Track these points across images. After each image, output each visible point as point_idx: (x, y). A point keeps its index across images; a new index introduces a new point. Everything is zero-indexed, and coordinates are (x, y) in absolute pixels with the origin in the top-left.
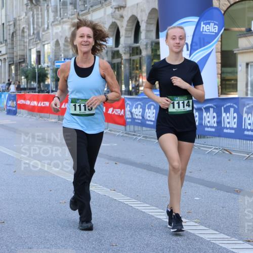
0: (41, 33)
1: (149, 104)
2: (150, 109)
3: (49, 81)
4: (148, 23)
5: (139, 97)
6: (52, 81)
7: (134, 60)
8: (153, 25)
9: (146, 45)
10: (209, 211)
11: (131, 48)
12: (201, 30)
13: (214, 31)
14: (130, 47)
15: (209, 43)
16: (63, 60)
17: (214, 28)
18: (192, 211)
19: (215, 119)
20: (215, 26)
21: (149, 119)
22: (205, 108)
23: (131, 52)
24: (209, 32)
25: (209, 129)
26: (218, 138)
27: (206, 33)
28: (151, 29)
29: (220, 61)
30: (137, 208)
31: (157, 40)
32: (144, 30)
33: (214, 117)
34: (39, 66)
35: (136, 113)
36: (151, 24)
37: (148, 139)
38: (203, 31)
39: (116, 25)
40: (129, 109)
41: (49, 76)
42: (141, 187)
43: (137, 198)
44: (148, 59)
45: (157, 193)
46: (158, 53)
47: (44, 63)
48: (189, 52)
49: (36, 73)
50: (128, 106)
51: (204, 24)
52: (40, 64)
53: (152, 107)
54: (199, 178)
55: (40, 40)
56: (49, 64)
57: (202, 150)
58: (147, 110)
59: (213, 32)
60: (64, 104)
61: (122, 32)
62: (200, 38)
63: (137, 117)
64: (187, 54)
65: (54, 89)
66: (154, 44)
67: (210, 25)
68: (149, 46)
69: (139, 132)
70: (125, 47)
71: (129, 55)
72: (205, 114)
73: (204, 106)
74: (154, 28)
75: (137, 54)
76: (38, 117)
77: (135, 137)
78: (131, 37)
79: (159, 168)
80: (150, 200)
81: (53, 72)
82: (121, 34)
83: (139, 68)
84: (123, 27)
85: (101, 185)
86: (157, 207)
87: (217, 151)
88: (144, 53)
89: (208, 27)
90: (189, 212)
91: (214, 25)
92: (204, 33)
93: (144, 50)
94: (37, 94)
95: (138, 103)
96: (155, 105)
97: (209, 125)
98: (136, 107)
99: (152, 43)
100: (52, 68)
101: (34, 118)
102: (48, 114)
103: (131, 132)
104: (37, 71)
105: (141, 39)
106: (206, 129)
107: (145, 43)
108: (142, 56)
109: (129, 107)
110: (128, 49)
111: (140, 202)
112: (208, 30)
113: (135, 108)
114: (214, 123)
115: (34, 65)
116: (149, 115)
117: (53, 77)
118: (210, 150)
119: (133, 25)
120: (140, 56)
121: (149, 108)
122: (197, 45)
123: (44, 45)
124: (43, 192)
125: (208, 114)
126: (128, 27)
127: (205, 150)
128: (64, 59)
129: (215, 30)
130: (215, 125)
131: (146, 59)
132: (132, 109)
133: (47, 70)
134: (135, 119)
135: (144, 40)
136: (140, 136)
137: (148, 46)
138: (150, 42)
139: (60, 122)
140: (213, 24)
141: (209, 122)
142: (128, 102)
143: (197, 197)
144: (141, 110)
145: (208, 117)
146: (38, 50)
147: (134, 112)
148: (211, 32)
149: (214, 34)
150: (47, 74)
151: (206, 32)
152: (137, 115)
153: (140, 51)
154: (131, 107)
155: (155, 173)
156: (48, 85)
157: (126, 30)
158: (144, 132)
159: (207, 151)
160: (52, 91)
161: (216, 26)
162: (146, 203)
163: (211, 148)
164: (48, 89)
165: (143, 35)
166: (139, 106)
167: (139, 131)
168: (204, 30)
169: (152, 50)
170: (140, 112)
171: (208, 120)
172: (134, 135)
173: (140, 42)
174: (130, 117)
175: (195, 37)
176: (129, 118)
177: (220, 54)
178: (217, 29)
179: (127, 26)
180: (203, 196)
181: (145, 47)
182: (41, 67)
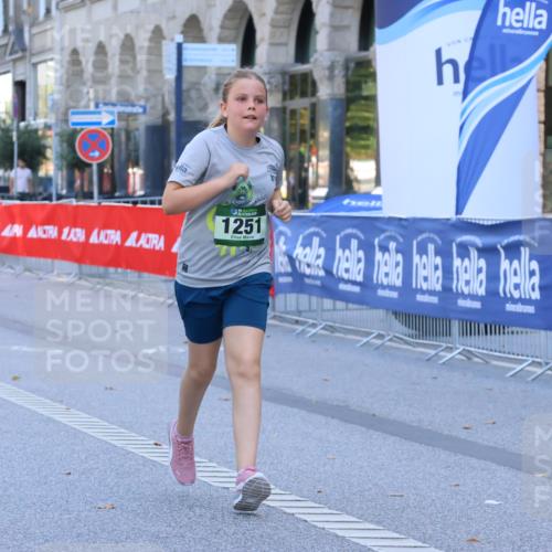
0: (26, 29)
1: (343, 234)
2: (349, 248)
3: (49, 168)
4: (337, 6)
5: (313, 214)
6: (58, 168)
7: (293, 112)
8: (350, 11)
9: (331, 68)
10: (531, 537)
11: (287, 78)
12: (499, 23)
13: (538, 27)
14: (283, 73)
15: (520, 61)
16: (92, 107)
17: (536, 16)
18: (481, 535)
19: (536, 280)
20: (540, 12)
21: (346, 276)
22: (506, 248)
23: (287, 87)
24: (522, 28)
25: (519, 308)
26: (543, 333)
27: (512, 31)
28: (345, 23)
29: (543, 118)
30: (320, 525)
31: (363, 54)
32: (324, 24)
33: (532, 273)
34: (22, 124)
35: (308, 260)
36: (347, 8)
37: (337, 334)
38: (503, 26)
39: (246, 9)
40: (284, 248)
41: (49, 153)
42: (328, 467)
43: (319, 496)
44: (335, 109)
45: (376, 484)
46: (365, 93)
47: (36, 115)
48: (460, 86)
49: (12, 144)
50: (282, 239)
51: (506, 5)
52: (23, 119)
53: (354, 243)
54: (491, 444)
55: (24, 50)
56: (51, 120)
57: (496, 367)
58: (339, 252)
59: (534, 29)
60: (95, 232)
61: (263, 31)
62: (492, 48)
63: (308, 271)
64: (456, 93)
65: (64, 192)
66: (352, 65)
67: (523, 8)
68: (339, 73)
69: (314, 315)
70: (269, 73)
71: (280, 96)
72: (505, 264)
73: (505, 242)
74: (353, 19)
75: (304, 94)
76: (19, 268)
77: (300, 328)
78: (286, 44)
79: (374, 415)
80: (358, 505)
81: (62, 141)
82: (259, 36)
83: (308, 135)
84: (264, 15)
85: (210, 461)
86: (378, 523)
87: (539, 371)
88: (324, 92)
89: (518, 14)
90: (474, 540)
91: (537, 8)
92: (505, 31)
93: (326, 83)
94: (18, 202)
95: (312, 230)
96: (362, 236)
97: (516, 295)
98: (307, 243)
99: (347, 61)
100: (58, 130)
101: (9, 270)
102: (49, 261)
103: (288, 313)
104: (15, 139)
105: (315, 51)
106: (510, 307)
107: (327, 63)
108: (319, 100)
109: (285, 243)
110: (277, 79)
111: (330, 508)
112: (517, 21)
113: (304, 246)
114: (533, 289)
115: (9, 121)
116: (347, 265)
117: (61, 157)
118: (519, 368)
119: (293, 10)
120: (314, 100)
121: (345, 245)
122: (482, 66)
123: (35, 65)
124: (46, 477)
125: (516, 263)
126: (279, 17)
127: (503, 368)
128: (97, 106)
129: (540, 23)
130: (536, 295)
131: (330, 109)
132: (295, 248)
133: (44, 137)
134: (304, 275)
135: (326, 54)
136: (314, 325)
137: (336, 72)
138: (340, 59)
139: (83, 282)
140: (534, 5)
141: (517, 286)
142: (282, 228)
143: (490, 497)
144: (322, 251)
145: (515, 274)
146: (20, 78)
147: (301, 257)
148: (528, 29)
149: (536, 33)
150: (45, 147)
151: (511, 27)
152: (309, 266)
153: (314, 84)
154: (291, 242)
155: (364, 429)
156: (48, 181)
157: (274, 25)
158: (327, 315)
159: (510, 369)
160: (60, 197)
161: (543, 12)
162: (347, 513)
163: (521, 362)
164: (45, 190)
165: (321, 40)
166: (316, 241)
167: (310, 310)
168: (507, 24)
169: (348, 83)
170: (318, 257)
171: (516, 280)
172: (297, 322)
173: (312, 60)
174: (289, 269)
175: (479, 42)
176: (287, 274)
177: (542, 95)
178: (544, 19)
179: (276, 12)
180: (509, 496)
181: (327, 73)
182: (26, 127)
